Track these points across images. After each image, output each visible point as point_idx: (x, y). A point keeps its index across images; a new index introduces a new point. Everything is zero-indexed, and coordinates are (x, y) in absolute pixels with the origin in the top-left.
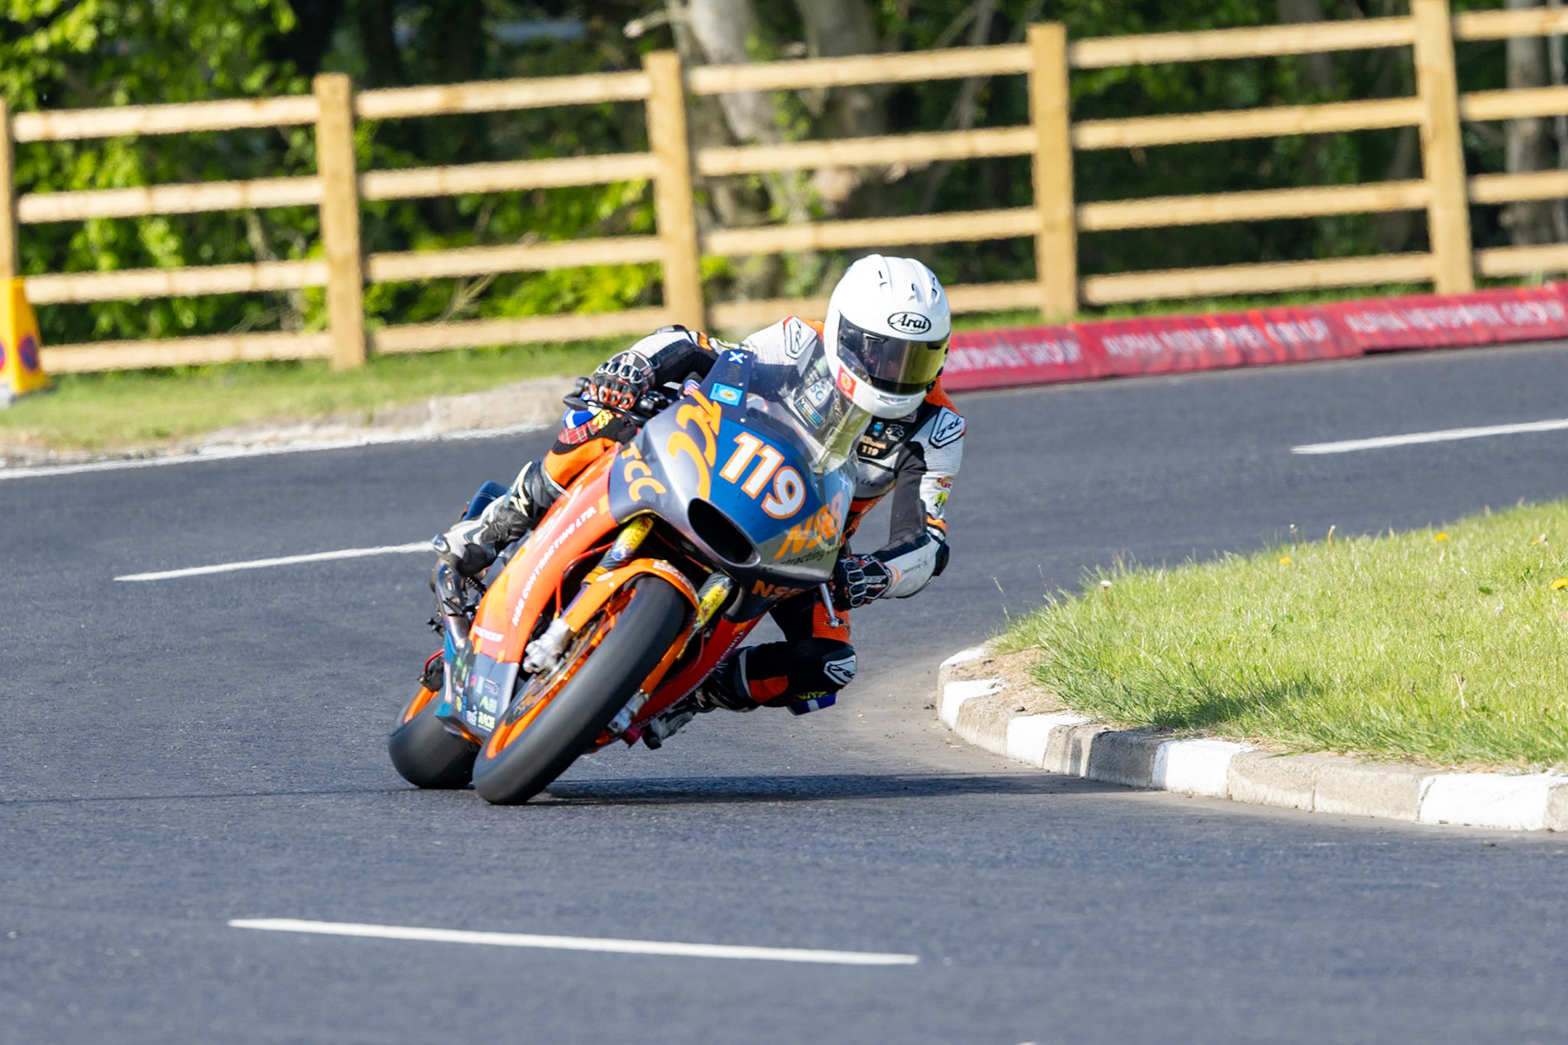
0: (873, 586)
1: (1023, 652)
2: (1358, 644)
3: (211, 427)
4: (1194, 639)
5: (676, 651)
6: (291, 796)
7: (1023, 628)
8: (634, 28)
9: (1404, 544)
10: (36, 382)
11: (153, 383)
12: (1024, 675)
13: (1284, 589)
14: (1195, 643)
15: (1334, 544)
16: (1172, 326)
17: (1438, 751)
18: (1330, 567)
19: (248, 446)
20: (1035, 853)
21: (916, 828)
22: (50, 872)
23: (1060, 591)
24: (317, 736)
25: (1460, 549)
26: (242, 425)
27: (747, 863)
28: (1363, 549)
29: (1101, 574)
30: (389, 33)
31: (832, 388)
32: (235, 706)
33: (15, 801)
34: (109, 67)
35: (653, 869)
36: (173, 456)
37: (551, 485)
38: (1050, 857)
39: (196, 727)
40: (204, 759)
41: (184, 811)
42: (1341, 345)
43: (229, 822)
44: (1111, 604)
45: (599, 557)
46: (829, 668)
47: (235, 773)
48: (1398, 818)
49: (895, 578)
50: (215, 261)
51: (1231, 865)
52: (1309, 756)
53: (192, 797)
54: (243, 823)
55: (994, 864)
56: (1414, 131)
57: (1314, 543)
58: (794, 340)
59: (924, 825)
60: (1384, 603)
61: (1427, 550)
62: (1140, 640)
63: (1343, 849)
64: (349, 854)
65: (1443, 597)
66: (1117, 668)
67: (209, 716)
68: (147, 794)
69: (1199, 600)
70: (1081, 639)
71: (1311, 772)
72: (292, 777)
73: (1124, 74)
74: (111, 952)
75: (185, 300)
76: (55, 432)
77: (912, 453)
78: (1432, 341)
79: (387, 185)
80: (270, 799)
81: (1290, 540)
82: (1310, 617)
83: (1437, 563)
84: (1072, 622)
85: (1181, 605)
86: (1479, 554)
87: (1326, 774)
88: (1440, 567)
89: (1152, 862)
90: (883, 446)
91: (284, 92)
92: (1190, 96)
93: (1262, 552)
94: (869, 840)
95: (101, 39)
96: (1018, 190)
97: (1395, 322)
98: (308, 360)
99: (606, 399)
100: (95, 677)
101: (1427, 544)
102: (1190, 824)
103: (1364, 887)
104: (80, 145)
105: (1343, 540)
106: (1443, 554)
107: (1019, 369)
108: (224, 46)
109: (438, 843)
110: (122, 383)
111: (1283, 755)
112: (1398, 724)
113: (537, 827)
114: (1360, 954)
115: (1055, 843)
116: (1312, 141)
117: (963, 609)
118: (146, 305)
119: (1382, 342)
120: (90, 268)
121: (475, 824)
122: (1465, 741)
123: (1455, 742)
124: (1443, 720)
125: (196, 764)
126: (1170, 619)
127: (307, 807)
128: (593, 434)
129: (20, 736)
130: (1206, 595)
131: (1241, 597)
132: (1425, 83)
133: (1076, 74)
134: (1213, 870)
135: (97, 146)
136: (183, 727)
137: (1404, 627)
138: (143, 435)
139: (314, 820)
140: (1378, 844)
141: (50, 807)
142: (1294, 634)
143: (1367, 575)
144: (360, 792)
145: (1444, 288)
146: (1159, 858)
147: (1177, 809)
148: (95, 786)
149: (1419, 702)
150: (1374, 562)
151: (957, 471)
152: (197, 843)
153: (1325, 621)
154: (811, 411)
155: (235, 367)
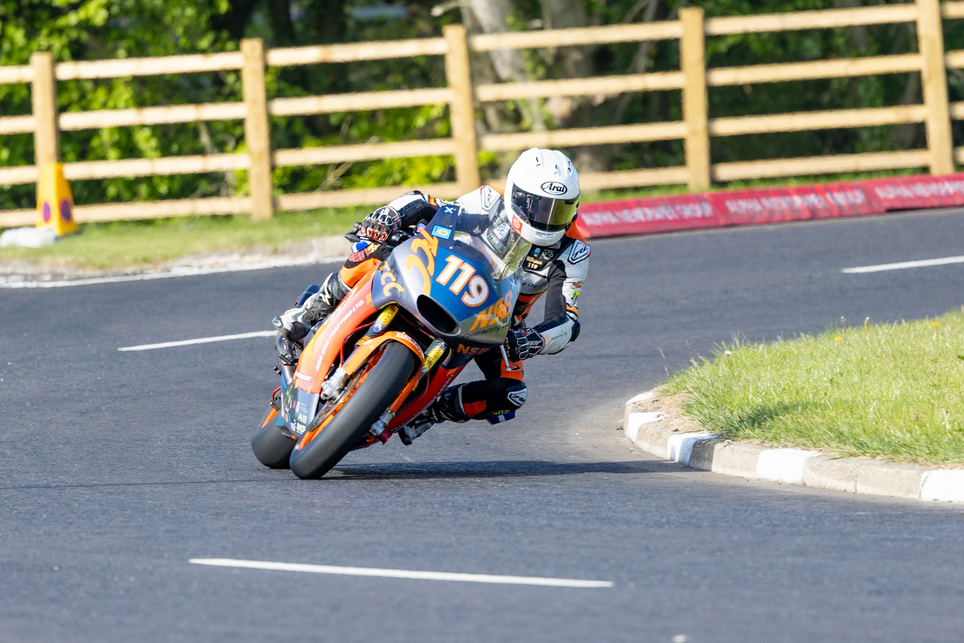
0: (533, 347)
1: (677, 395)
2: (883, 390)
3: (178, 256)
4: (782, 387)
5: (411, 386)
6: (227, 483)
7: (677, 380)
8: (437, 11)
9: (911, 328)
10: (70, 228)
11: (141, 228)
12: (678, 409)
13: (837, 356)
14: (783, 390)
15: (868, 329)
16: (768, 194)
17: (932, 456)
18: (866, 343)
19: (200, 267)
20: (685, 518)
21: (612, 503)
22: (79, 530)
23: (700, 357)
24: (243, 446)
25: (946, 332)
26: (197, 254)
27: (507, 524)
28: (886, 331)
29: (725, 347)
30: (287, 14)
31: (509, 228)
32: (194, 427)
33: (58, 486)
34: (114, 34)
35: (450, 528)
36: (154, 274)
37: (344, 287)
38: (694, 521)
39: (169, 441)
40: (174, 460)
41: (161, 492)
42: (872, 206)
43: (189, 499)
44: (731, 365)
45: (367, 329)
46: (510, 396)
47: (192, 469)
48: (908, 497)
49: (547, 343)
50: (180, 153)
51: (805, 526)
52: (853, 459)
53: (167, 483)
54: (198, 500)
55: (659, 525)
56: (918, 74)
57: (856, 328)
58: (487, 199)
59: (616, 501)
60: (899, 365)
61: (926, 332)
62: (749, 388)
63: (874, 516)
64: (263, 519)
65: (935, 361)
66: (734, 404)
67: (177, 434)
68: (139, 482)
69: (785, 363)
70: (713, 386)
71: (854, 469)
72: (228, 472)
73: (737, 40)
74: (116, 579)
75: (162, 177)
76: (82, 259)
77: (558, 267)
78: (928, 204)
79: (286, 107)
80: (214, 485)
81: (841, 326)
82: (853, 374)
83: (932, 341)
84: (707, 376)
85: (774, 366)
86: (957, 335)
87: (864, 470)
88: (934, 342)
89: (756, 524)
90: (540, 263)
91: (222, 50)
92: (779, 52)
93: (823, 333)
94: (583, 511)
95: (110, 17)
96: (674, 111)
97: (906, 192)
98: (237, 215)
99: (371, 235)
100: (107, 410)
101: (925, 328)
102: (780, 501)
103: (887, 539)
104: (97, 82)
105: (874, 326)
106: (935, 335)
107: (674, 221)
108: (186, 22)
109: (318, 512)
110: (123, 228)
111: (837, 459)
112: (908, 440)
113: (378, 502)
114: (884, 581)
115: (697, 512)
116: (854, 80)
117: (640, 368)
118: (138, 180)
119: (898, 205)
120: (103, 158)
121: (340, 500)
122: (949, 450)
123: (942, 450)
124: (935, 437)
125: (169, 463)
126: (767, 374)
127: (237, 490)
128: (368, 256)
129: (61, 446)
130: (790, 360)
131: (811, 361)
132: (924, 45)
133: (710, 39)
134: (794, 529)
135: (106, 83)
136: (161, 441)
137: (912, 380)
138: (136, 261)
139: (242, 498)
140: (896, 513)
141: (80, 490)
142: (844, 384)
143: (888, 347)
144: (269, 480)
145: (935, 171)
146: (761, 522)
147: (772, 491)
148: (107, 477)
149: (921, 426)
150: (893, 340)
151: (585, 278)
152: (169, 512)
153: (863, 376)
154: (497, 242)
155: (193, 219)
